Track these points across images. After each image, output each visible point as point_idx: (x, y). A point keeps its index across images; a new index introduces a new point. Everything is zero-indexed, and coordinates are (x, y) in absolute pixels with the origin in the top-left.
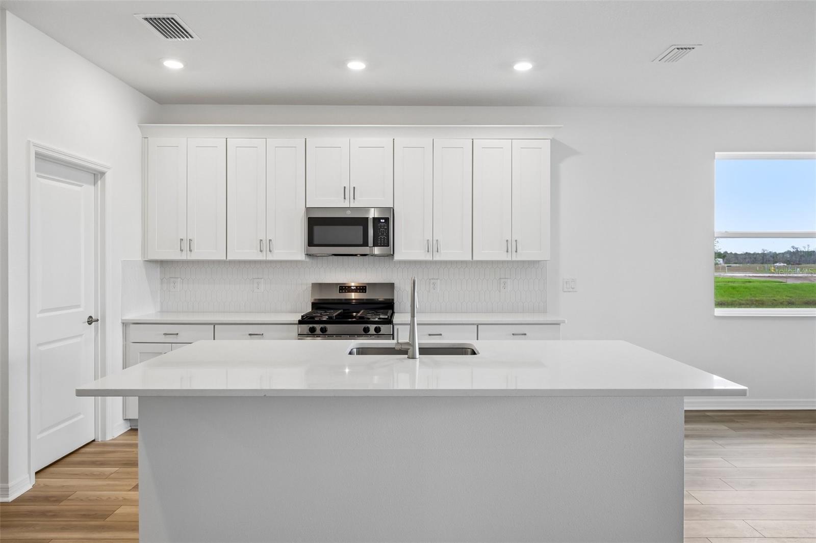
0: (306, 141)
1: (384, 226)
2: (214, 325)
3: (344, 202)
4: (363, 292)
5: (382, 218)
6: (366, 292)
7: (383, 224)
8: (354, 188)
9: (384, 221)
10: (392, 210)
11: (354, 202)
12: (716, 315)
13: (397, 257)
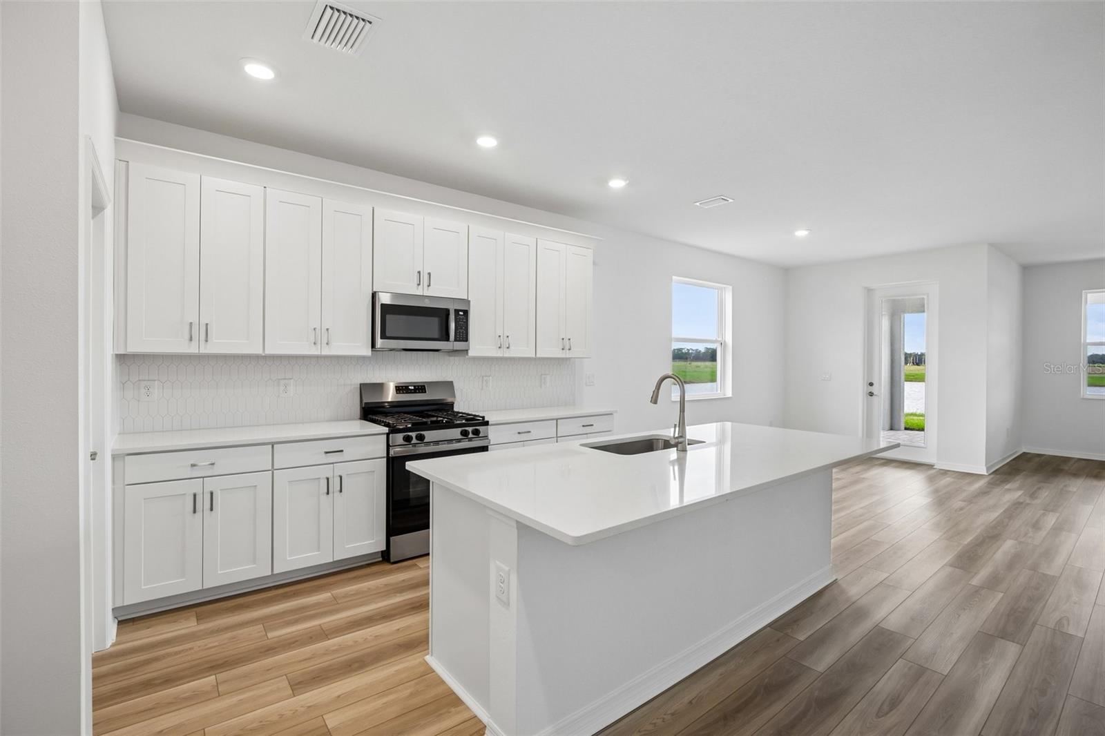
0: (373, 210)
1: (463, 319)
2: (273, 445)
3: (418, 289)
4: (422, 392)
5: (461, 311)
6: (425, 392)
7: (461, 317)
8: (429, 274)
9: (462, 313)
10: (467, 302)
11: (428, 290)
12: (673, 400)
13: (471, 353)
